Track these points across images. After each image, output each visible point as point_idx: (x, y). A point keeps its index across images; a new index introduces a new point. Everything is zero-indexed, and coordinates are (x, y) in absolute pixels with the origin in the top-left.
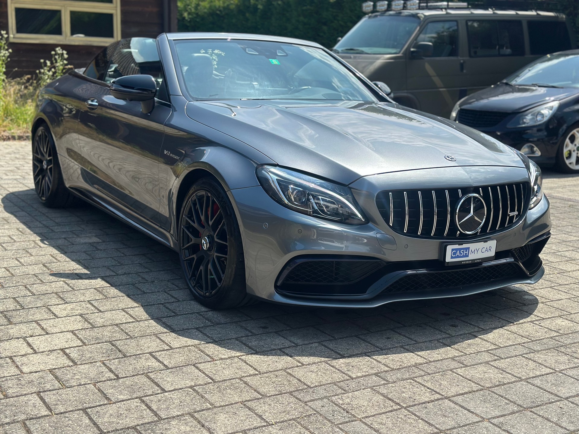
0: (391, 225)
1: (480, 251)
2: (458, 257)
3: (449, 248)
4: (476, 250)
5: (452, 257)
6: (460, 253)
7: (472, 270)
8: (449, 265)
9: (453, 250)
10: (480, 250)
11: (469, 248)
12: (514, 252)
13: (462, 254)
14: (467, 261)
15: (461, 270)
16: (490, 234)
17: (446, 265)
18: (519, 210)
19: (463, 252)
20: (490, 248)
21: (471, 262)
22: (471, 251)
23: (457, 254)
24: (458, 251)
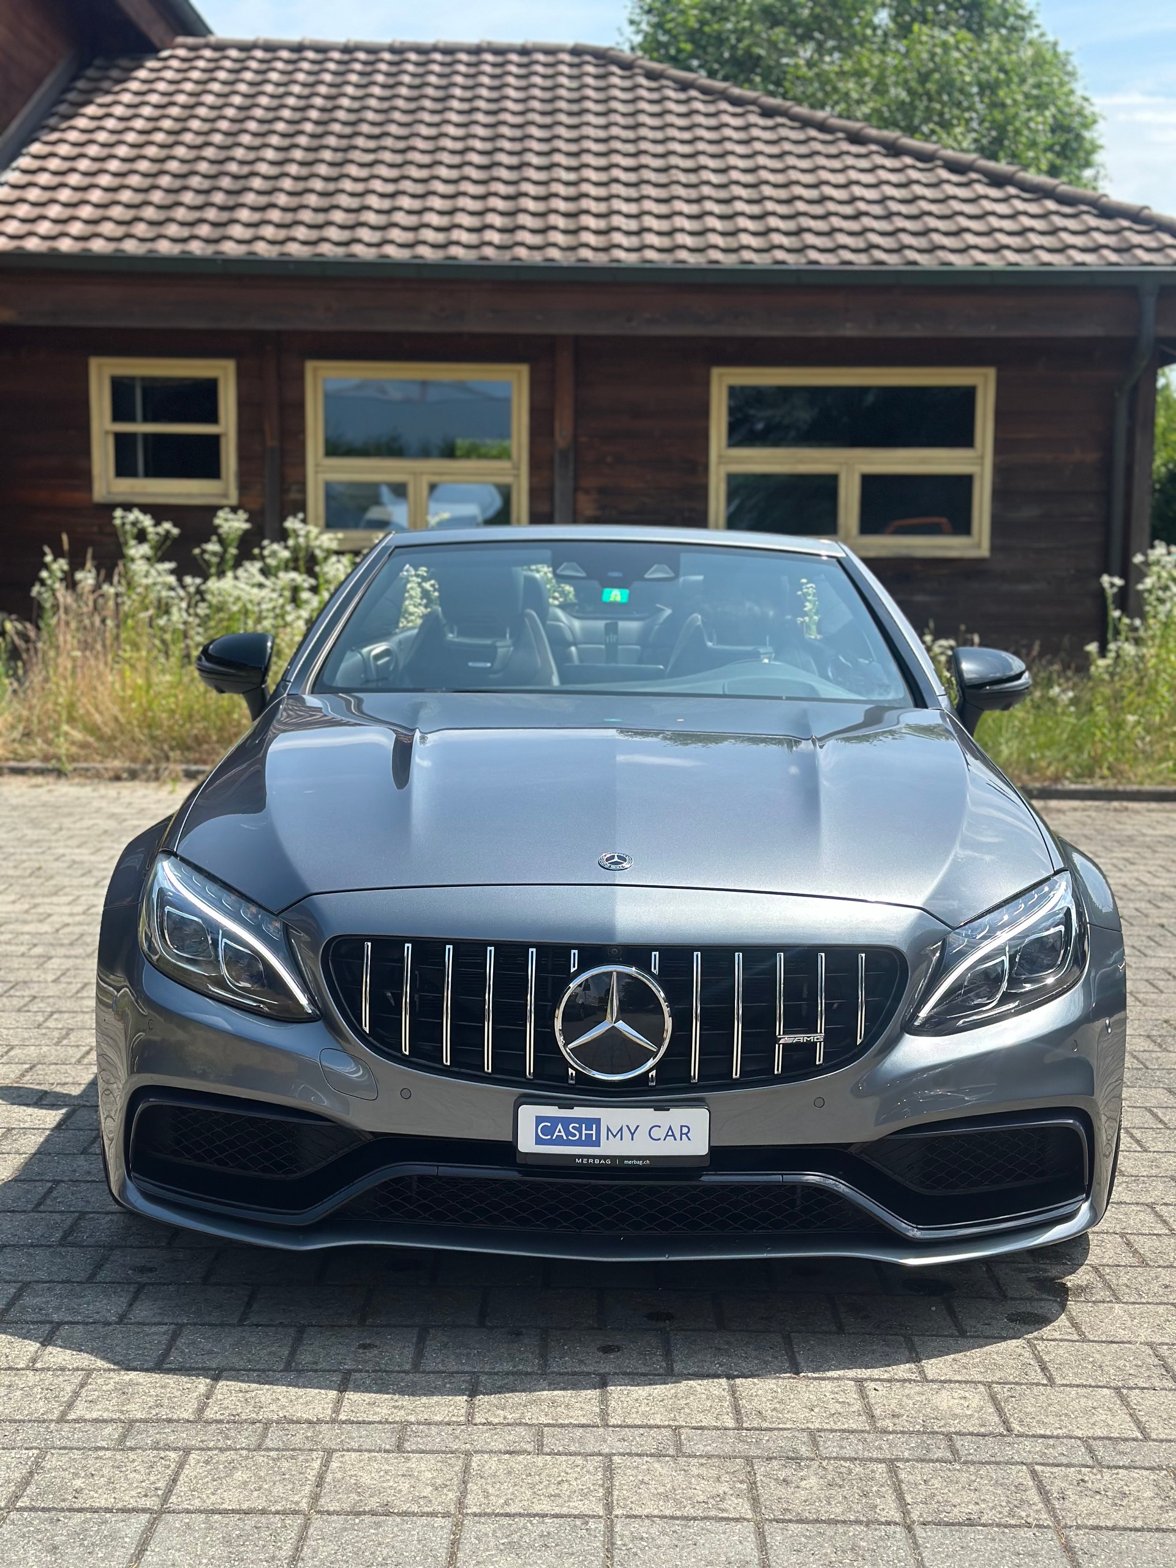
0: (367, 1030)
1: (639, 1135)
2: (560, 1141)
3: (528, 1113)
4: (625, 1129)
5: (539, 1141)
6: (568, 1133)
8: (530, 1162)
9: (539, 1120)
10: (643, 1132)
11: (598, 1121)
13: (575, 1135)
14: (594, 1157)
17: (520, 1160)
19: (579, 1129)
20: (685, 1130)
21: (608, 1162)
22: (608, 1129)
23: (556, 1133)
24: (560, 1126)
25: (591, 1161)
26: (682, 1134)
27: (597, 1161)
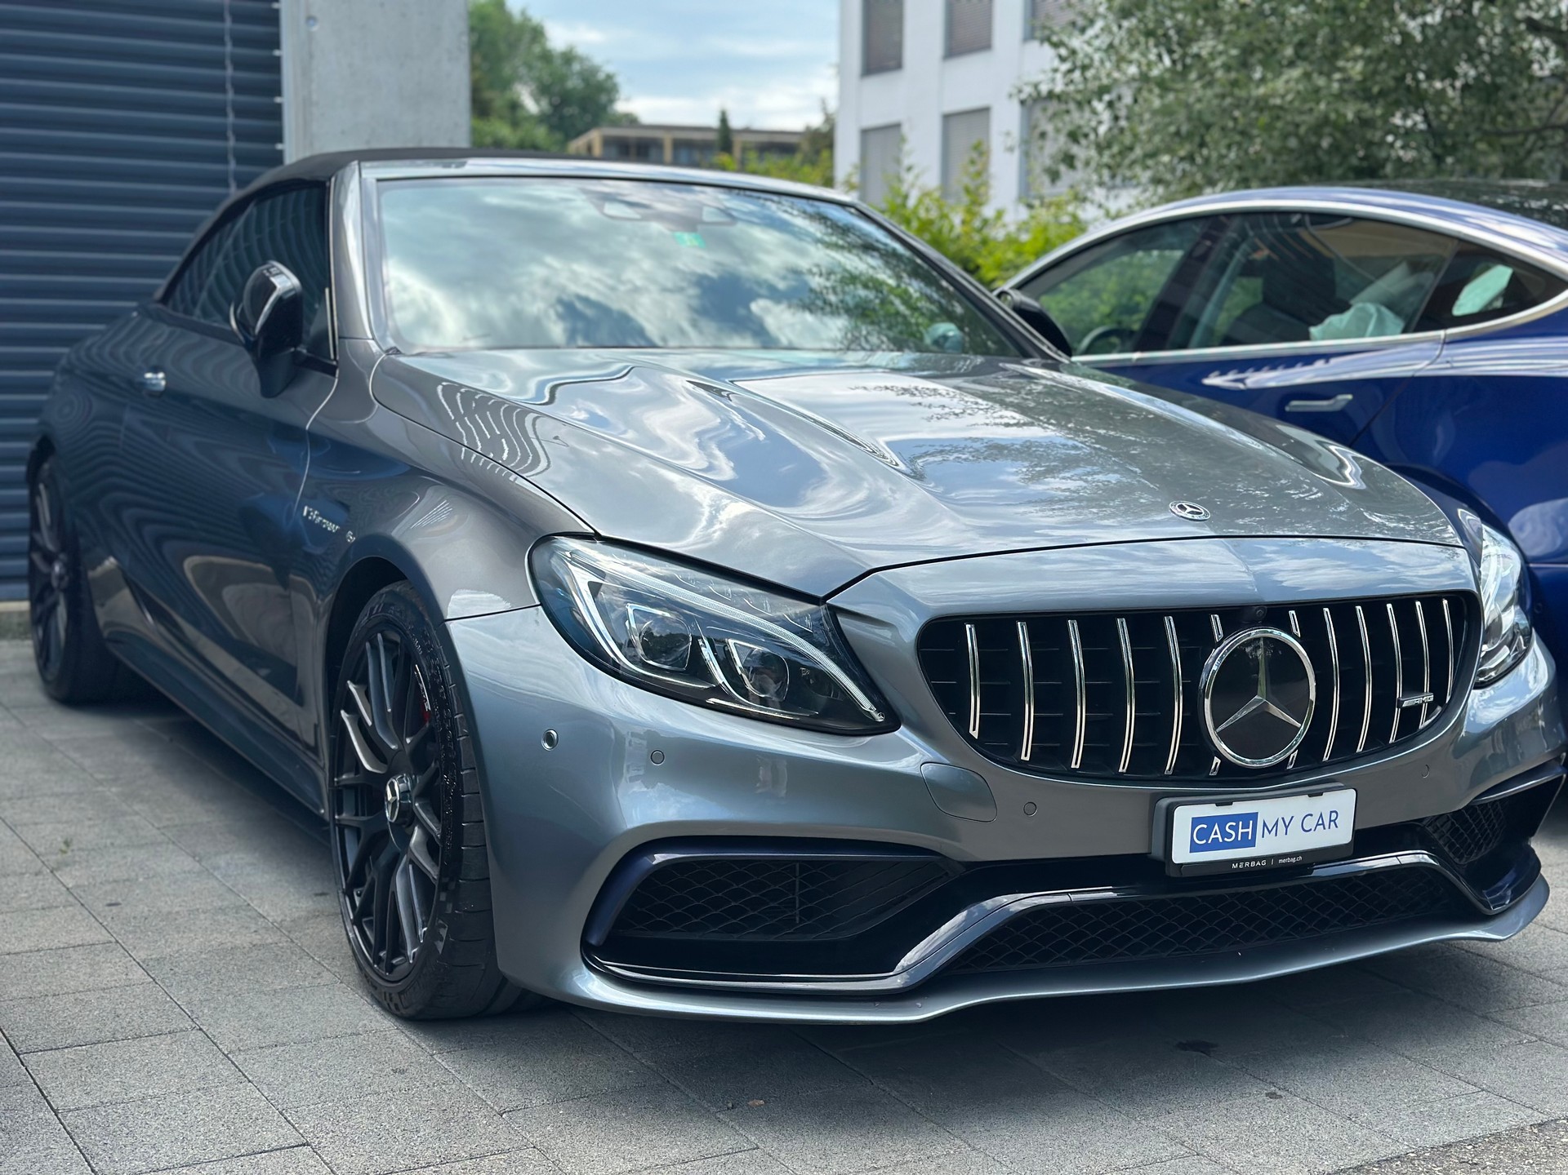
0: (975, 734)
1: (1295, 826)
2: (1216, 846)
3: (1184, 817)
4: (1281, 822)
5: (1194, 848)
6: (1225, 834)
7: (1275, 891)
8: (1186, 874)
9: (1196, 821)
10: (1296, 823)
11: (1254, 816)
12: (1430, 829)
13: (1230, 836)
14: (1250, 860)
15: (1233, 890)
16: (1332, 764)
17: (1173, 874)
18: (1438, 689)
19: (1235, 829)
20: (1334, 815)
21: (1264, 863)
22: (1265, 825)
23: (1213, 836)
24: (1216, 827)
25: (1247, 864)
26: (1330, 821)
27: (1253, 864)
